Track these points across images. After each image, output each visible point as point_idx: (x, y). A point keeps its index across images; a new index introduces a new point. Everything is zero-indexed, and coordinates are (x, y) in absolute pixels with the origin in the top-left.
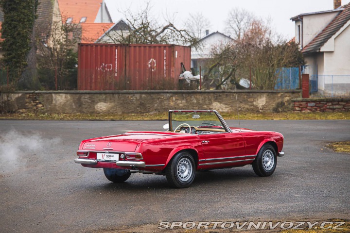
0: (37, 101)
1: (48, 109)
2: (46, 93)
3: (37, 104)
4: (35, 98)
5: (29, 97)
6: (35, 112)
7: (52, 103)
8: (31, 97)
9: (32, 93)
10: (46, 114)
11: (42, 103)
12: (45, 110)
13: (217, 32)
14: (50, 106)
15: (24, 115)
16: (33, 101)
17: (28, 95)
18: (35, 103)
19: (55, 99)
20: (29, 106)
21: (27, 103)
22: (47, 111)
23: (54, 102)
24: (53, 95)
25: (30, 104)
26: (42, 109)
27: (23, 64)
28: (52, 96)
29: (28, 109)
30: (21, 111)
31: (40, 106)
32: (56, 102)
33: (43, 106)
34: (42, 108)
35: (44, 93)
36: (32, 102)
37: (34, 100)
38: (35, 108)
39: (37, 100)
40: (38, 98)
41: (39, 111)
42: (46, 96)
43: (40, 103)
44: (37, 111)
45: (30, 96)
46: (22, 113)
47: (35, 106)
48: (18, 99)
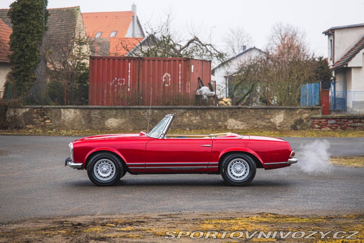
0: (45, 117)
1: (57, 125)
2: (55, 108)
3: (45, 119)
4: (43, 113)
5: (37, 113)
6: (43, 128)
7: (60, 119)
8: (39, 112)
9: (42, 108)
10: (55, 130)
11: (50, 118)
12: (53, 126)
13: (254, 48)
14: (58, 122)
15: (31, 131)
16: (41, 116)
17: (36, 110)
18: (43, 119)
19: (64, 115)
20: (37, 122)
21: (34, 118)
22: (55, 127)
23: (62, 118)
24: (62, 110)
25: (38, 120)
26: (51, 125)
27: (32, 78)
28: (60, 111)
29: (35, 124)
30: (28, 126)
31: (48, 121)
32: (65, 117)
33: (51, 122)
34: (51, 124)
35: (52, 108)
36: (40, 117)
37: (43, 115)
38: (43, 123)
39: (45, 115)
40: (45, 114)
41: (47, 127)
42: (54, 111)
43: (48, 119)
44: (45, 127)
45: (38, 111)
46: (30, 129)
47: (43, 121)
48: (25, 114)
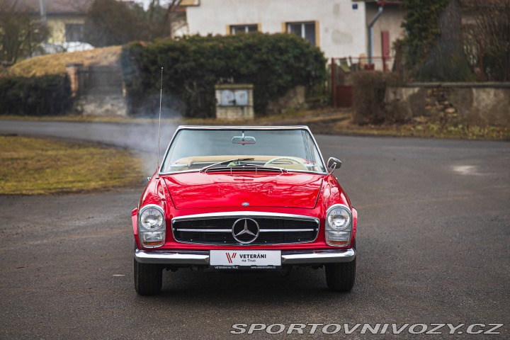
0: (446, 103)
1: (465, 117)
2: (462, 87)
3: (446, 107)
4: (443, 96)
5: (432, 95)
6: (443, 122)
7: (471, 106)
8: (435, 94)
9: (438, 87)
10: (460, 126)
11: (455, 105)
12: (460, 119)
14: (467, 112)
15: (419, 127)
16: (439, 101)
17: (429, 91)
18: (442, 106)
19: (477, 99)
20: (432, 111)
21: (427, 105)
22: (461, 122)
23: (475, 104)
24: (474, 90)
25: (434, 108)
26: (455, 117)
27: (433, 34)
28: (471, 93)
29: (429, 116)
30: (418, 119)
31: (451, 110)
32: (479, 103)
33: (456, 112)
34: (455, 115)
35: (457, 87)
36: (437, 103)
37: (441, 99)
38: (442, 114)
39: (446, 100)
40: (446, 97)
41: (449, 120)
42: (461, 92)
43: (451, 106)
44: (446, 121)
45: (433, 92)
46: (420, 123)
47: (443, 110)
48: (413, 97)
